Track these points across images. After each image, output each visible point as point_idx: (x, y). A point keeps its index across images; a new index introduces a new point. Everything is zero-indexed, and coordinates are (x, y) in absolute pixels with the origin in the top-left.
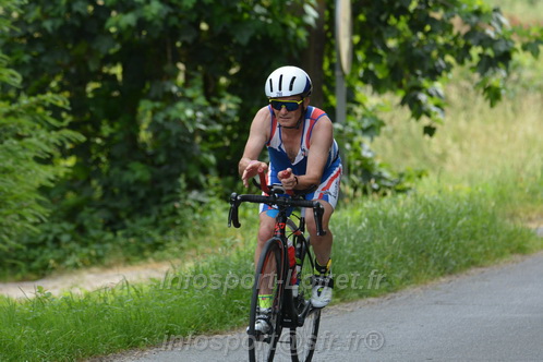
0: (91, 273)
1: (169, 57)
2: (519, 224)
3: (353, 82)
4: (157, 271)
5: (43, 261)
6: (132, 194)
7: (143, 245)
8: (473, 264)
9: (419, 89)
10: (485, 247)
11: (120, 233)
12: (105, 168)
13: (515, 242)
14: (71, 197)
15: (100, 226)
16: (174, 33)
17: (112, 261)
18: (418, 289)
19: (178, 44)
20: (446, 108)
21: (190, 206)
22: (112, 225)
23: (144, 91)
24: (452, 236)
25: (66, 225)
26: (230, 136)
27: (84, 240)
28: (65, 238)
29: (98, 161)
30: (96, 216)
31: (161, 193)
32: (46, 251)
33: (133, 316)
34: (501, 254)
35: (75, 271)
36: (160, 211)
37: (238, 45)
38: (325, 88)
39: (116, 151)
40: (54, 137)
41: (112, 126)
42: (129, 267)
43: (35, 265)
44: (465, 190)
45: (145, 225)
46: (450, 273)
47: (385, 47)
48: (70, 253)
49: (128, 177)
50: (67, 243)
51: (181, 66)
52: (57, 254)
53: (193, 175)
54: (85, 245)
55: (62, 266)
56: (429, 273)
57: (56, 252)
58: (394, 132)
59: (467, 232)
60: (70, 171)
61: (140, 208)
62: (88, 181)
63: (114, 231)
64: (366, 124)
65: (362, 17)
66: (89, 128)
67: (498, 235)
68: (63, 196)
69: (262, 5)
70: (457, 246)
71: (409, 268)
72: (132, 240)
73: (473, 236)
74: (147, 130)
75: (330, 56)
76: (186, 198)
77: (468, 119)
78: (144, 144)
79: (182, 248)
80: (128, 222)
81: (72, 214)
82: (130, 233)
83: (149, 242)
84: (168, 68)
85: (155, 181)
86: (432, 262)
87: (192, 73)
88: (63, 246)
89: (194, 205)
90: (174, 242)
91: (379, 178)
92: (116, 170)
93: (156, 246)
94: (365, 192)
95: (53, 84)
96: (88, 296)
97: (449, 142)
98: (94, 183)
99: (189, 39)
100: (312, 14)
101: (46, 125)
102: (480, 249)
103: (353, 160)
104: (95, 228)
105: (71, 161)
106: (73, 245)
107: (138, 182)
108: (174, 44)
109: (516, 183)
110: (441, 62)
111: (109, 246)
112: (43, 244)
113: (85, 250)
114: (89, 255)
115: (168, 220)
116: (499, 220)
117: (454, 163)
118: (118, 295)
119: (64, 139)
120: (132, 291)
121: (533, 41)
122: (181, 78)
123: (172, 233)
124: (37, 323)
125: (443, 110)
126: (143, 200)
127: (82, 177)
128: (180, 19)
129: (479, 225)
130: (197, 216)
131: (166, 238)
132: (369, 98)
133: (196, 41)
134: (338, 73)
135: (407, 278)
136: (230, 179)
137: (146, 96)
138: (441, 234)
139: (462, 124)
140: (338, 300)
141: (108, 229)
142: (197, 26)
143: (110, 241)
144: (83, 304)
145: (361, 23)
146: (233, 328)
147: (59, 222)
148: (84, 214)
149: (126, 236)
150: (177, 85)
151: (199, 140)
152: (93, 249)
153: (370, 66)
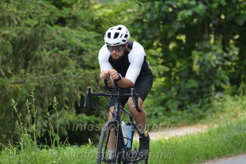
1: (207, 31)
6: (190, 93)
7: (196, 117)
11: (185, 111)
12: (178, 82)
14: (163, 96)
15: (176, 108)
19: (211, 25)
21: (216, 99)
22: (181, 107)
25: (161, 108)
26: (235, 67)
28: (160, 114)
29: (175, 79)
30: (174, 104)
31: (203, 93)
32: (152, 120)
33: (190, 149)
36: (203, 101)
37: (238, 26)
39: (183, 75)
41: (181, 62)
42: (189, 127)
45: (196, 108)
48: (163, 120)
49: (188, 86)
50: (161, 116)
51: (212, 36)
52: (157, 120)
53: (218, 85)
54: (169, 116)
60: (162, 83)
61: (194, 100)
62: (170, 89)
63: (182, 110)
66: (171, 64)
68: (159, 95)
72: (191, 114)
74: (197, 65)
76: (215, 95)
78: (196, 72)
79: (213, 118)
80: (188, 106)
81: (163, 103)
83: (198, 115)
84: (206, 36)
85: (200, 87)
87: (217, 38)
88: (159, 117)
89: (219, 98)
90: (209, 116)
92: (183, 83)
93: (201, 117)
95: (155, 44)
98: (173, 89)
99: (216, 22)
104: (174, 109)
105: (163, 79)
106: (164, 117)
107: (193, 88)
108: (209, 25)
111: (180, 117)
112: (150, 116)
113: (169, 119)
114: (171, 121)
115: (207, 105)
118: (183, 139)
120: (190, 138)
122: (212, 41)
123: (208, 111)
127: (168, 86)
128: (211, 14)
130: (220, 103)
131: (205, 113)
133: (219, 23)
136: (235, 86)
137: (196, 49)
141: (180, 109)
142: (219, 16)
143: (180, 115)
144: (166, 144)
146: (236, 155)
147: (158, 106)
148: (169, 103)
149: (188, 112)
150: (210, 44)
151: (220, 68)
152: (173, 119)
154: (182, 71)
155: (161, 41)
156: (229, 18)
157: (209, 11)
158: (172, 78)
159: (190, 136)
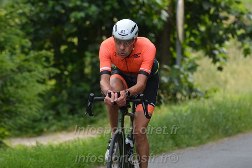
0: (62, 134)
3: (184, 46)
5: (40, 128)
6: (82, 97)
7: (86, 121)
8: (239, 131)
9: (215, 49)
10: (245, 124)
11: (76, 116)
14: (54, 99)
15: (67, 112)
16: (101, 23)
20: (227, 59)
22: (72, 112)
24: (230, 118)
25: (51, 112)
27: (59, 118)
28: (50, 118)
29: (66, 82)
30: (65, 108)
32: (41, 124)
35: (55, 133)
38: (171, 49)
39: (74, 77)
40: (46, 71)
41: (73, 65)
43: (37, 130)
44: (236, 98)
46: (229, 136)
47: (198, 30)
48: (53, 124)
49: (80, 89)
50: (51, 120)
51: (104, 38)
52: (47, 125)
54: (59, 121)
55: (49, 130)
56: (219, 136)
58: (203, 70)
60: (53, 87)
62: (60, 92)
64: (190, 66)
65: (188, 16)
66: (62, 67)
68: (50, 98)
69: (143, 11)
70: (233, 123)
71: (210, 134)
72: (82, 119)
73: (240, 118)
75: (174, 34)
77: (238, 64)
78: (87, 74)
80: (79, 111)
81: (54, 107)
82: (81, 115)
83: (89, 120)
84: (98, 39)
86: (220, 131)
88: (49, 121)
91: (196, 91)
92: (74, 87)
93: (92, 122)
94: (190, 98)
95: (46, 46)
96: (61, 145)
97: (228, 75)
98: (64, 92)
99: (108, 25)
100: (165, 15)
102: (243, 125)
103: (184, 83)
104: (64, 113)
105: (53, 82)
106: (54, 121)
107: (85, 92)
108: (101, 28)
110: (224, 36)
111: (70, 122)
112: (40, 120)
113: (59, 124)
114: (61, 126)
115: (98, 110)
117: (231, 85)
118: (75, 145)
119: (50, 72)
120: (81, 143)
124: (37, 157)
127: (58, 89)
128: (104, 16)
129: (243, 114)
132: (191, 54)
134: (177, 43)
135: (209, 138)
139: (234, 66)
140: (177, 148)
142: (112, 19)
143: (71, 119)
144: (58, 148)
145: (188, 19)
147: (48, 110)
148: (59, 107)
149: (78, 117)
152: (63, 123)
153: (192, 39)
157: (102, 13)
159: (82, 140)
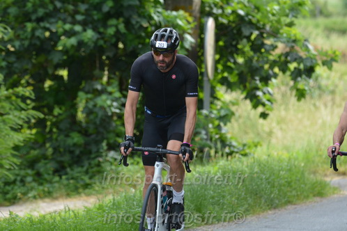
0: (44, 202)
1: (98, 65)
2: (319, 178)
3: (214, 84)
4: (87, 202)
5: (14, 193)
6: (71, 152)
7: (79, 185)
8: (289, 202)
9: (257, 89)
10: (297, 192)
11: (64, 177)
12: (55, 136)
13: (316, 189)
14: (34, 153)
15: (51, 172)
16: (101, 50)
17: (58, 195)
18: (254, 218)
19: (104, 57)
20: (274, 102)
21: (108, 161)
22: (60, 170)
23: (81, 87)
24: (276, 184)
25: (29, 172)
27: (41, 181)
28: (29, 179)
29: (51, 131)
30: (49, 166)
31: (90, 153)
32: (16, 187)
34: (307, 197)
35: (34, 200)
36: (90, 164)
39: (63, 126)
40: (23, 115)
41: (60, 109)
42: (69, 199)
43: (9, 196)
44: (285, 155)
45: (80, 172)
46: (275, 208)
47: (235, 63)
48: (32, 189)
49: (70, 142)
50: (29, 183)
51: (106, 73)
52: (23, 190)
53: (111, 141)
54: (41, 184)
55: (26, 197)
56: (261, 208)
57: (22, 188)
58: (240, 117)
59: (286, 182)
60: (33, 137)
61: (77, 161)
62: (44, 143)
63: (60, 177)
65: (221, 43)
66: (46, 110)
67: (306, 185)
68: (28, 153)
70: (279, 191)
71: (249, 204)
72: (72, 181)
73: (289, 183)
74: (82, 112)
75: (201, 68)
76: (106, 156)
77: (286, 109)
78: (81, 122)
79: (103, 188)
80: (68, 170)
81: (32, 164)
82: (70, 177)
83: (82, 183)
84: (97, 72)
85: (87, 144)
87: (112, 76)
88: (27, 185)
89: (111, 160)
90: (98, 184)
91: (230, 146)
92: (62, 137)
93: (86, 186)
94: (222, 155)
95: (23, 81)
96: (44, 217)
97: (274, 124)
98: (48, 145)
99: (111, 54)
100: (190, 40)
101: (18, 107)
102: (294, 193)
103: (214, 134)
104: (49, 174)
105: (34, 131)
106: (34, 184)
107: (75, 145)
108: (101, 57)
109: (317, 151)
110: (271, 72)
111: (57, 185)
112: (14, 182)
113: (41, 188)
114: (44, 191)
115: (95, 169)
116: (306, 174)
117: (277, 138)
118: (63, 217)
119: (30, 117)
120: (72, 214)
121: (329, 59)
122: (105, 79)
123: (97, 177)
125: (272, 103)
126: (78, 157)
127: (41, 141)
128: (105, 42)
129: (294, 178)
130: (113, 167)
131: (93, 181)
132: (225, 95)
133: (115, 55)
134: (205, 79)
135: (247, 210)
137: (83, 90)
138: (269, 183)
139: (283, 113)
141: (56, 174)
142: (116, 45)
143: (57, 182)
144: (40, 222)
145: (220, 47)
147: (25, 169)
148: (41, 164)
149: (68, 179)
150: (102, 84)
151: (115, 118)
152: (46, 187)
153: (226, 74)
154: (61, 121)
155: (32, 77)
156: (130, 49)
158: (48, 130)
159: (73, 211)
